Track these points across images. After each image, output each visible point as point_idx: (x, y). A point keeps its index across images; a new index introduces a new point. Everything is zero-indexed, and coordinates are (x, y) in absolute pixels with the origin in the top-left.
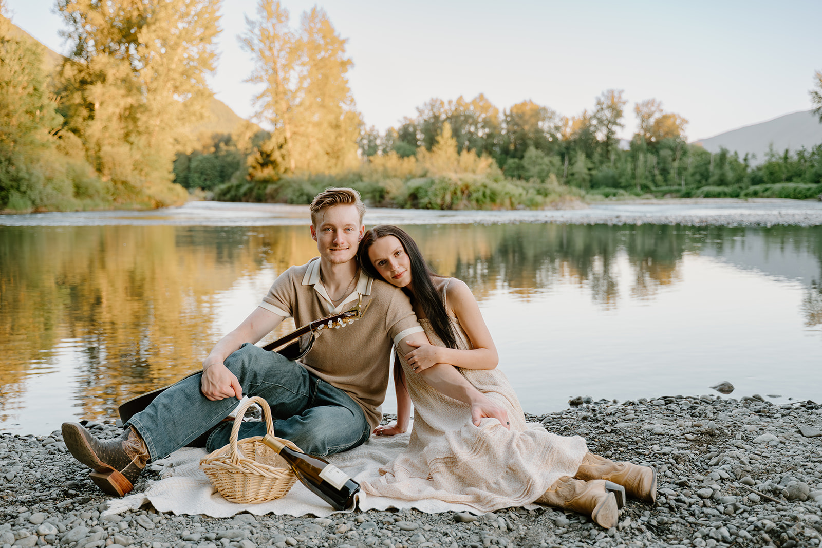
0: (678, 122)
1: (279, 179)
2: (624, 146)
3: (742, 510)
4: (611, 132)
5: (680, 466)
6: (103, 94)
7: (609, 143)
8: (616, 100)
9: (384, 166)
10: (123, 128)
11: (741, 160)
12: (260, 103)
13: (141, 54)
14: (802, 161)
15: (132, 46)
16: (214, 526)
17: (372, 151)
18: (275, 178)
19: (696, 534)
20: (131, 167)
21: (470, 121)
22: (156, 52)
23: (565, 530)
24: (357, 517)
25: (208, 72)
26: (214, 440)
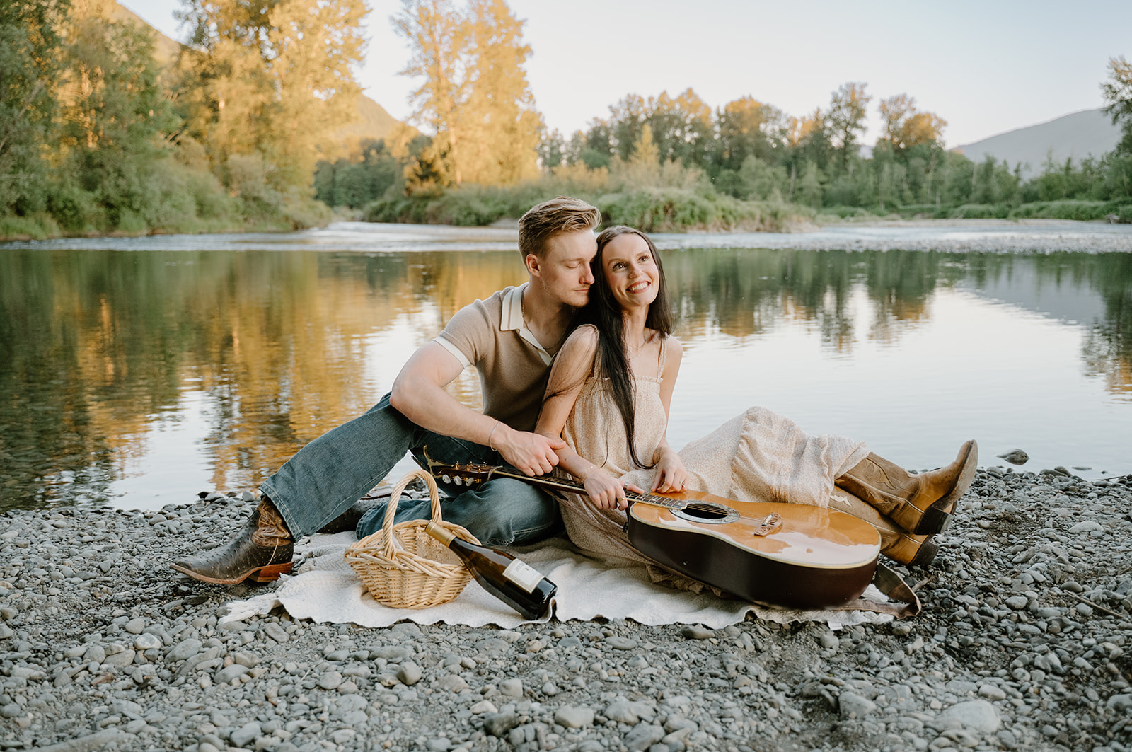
0: (934, 123)
1: (442, 195)
2: (866, 154)
3: (1072, 627)
4: (850, 137)
5: (976, 564)
6: (229, 90)
7: (848, 148)
8: (857, 96)
9: (569, 178)
10: (252, 133)
11: (1011, 172)
12: (418, 101)
13: (274, 40)
14: (1088, 172)
15: (263, 31)
16: (366, 639)
17: (554, 160)
18: (438, 193)
19: (1016, 662)
20: (264, 180)
21: (676, 122)
22: (292, 38)
23: (833, 652)
24: (555, 630)
25: (356, 62)
26: (364, 525)
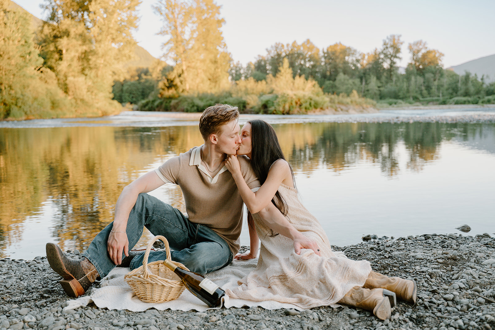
0: (437, 55)
1: (179, 96)
2: (402, 71)
3: (472, 308)
4: (393, 63)
5: (433, 280)
6: (68, 44)
7: (392, 69)
8: (396, 41)
9: (245, 87)
10: (80, 66)
11: (479, 80)
12: (166, 48)
13: (91, 18)
15: (86, 13)
16: (133, 317)
17: (238, 77)
18: (177, 96)
19: (441, 324)
20: (86, 90)
21: (301, 57)
22: (101, 17)
23: (356, 321)
24: (223, 312)
25: (133, 28)
26: (134, 262)
